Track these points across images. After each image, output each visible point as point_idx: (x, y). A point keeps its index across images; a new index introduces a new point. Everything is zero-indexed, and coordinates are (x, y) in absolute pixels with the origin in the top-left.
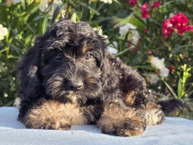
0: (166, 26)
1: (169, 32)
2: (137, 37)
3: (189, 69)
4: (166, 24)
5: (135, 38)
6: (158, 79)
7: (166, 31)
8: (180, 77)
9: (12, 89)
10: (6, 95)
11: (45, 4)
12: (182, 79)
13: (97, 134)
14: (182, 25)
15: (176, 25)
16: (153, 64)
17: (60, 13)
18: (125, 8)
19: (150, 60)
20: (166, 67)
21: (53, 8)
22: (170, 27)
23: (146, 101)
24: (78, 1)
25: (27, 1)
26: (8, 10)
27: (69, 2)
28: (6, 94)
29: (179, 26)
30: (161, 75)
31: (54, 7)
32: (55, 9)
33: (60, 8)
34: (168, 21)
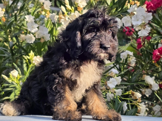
6: (151, 92)
19: (144, 78)
22: (158, 55)
34: (156, 51)
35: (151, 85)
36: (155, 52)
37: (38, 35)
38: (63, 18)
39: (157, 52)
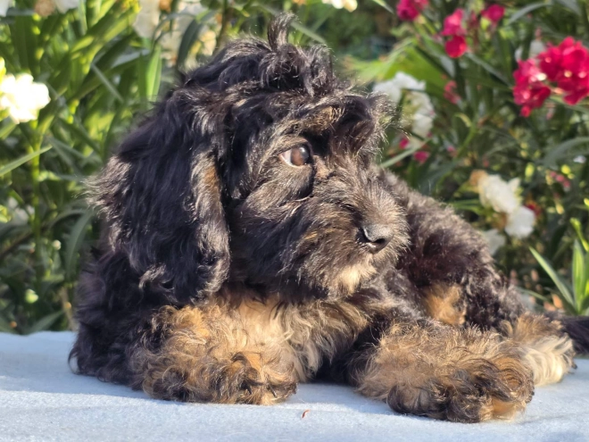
0: (527, 79)
1: (536, 98)
2: (428, 115)
4: (525, 73)
5: (422, 117)
6: (501, 241)
7: (526, 96)
8: (579, 233)
9: (49, 277)
10: (32, 297)
11: (149, 12)
13: (377, 415)
14: (575, 76)
15: (558, 76)
16: (485, 197)
17: (199, 40)
18: (375, 30)
19: (476, 183)
20: (524, 204)
21: (176, 26)
22: (538, 82)
23: (505, 311)
24: (255, 4)
25: (92, 5)
26: (37, 31)
27: (229, 6)
28: (32, 291)
29: (566, 78)
30: (510, 231)
31: (181, 22)
32: (184, 28)
33: (199, 23)
35: (503, 215)
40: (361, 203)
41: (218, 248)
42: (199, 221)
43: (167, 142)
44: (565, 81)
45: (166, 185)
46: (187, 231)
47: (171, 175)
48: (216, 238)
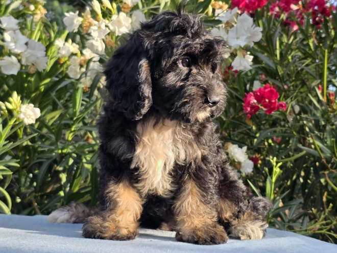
0: (249, 102)
1: (252, 110)
3: (280, 164)
7: (249, 109)
8: (268, 174)
11: (74, 66)
12: (272, 178)
14: (270, 102)
15: (263, 101)
16: (231, 154)
19: (227, 148)
20: (249, 158)
28: (18, 197)
30: (241, 170)
34: (251, 95)
35: (239, 163)
36: (248, 99)
37: (27, 59)
38: (95, 25)
39: (252, 97)
40: (208, 86)
41: (146, 95)
42: (141, 83)
43: (132, 52)
44: (266, 103)
45: (129, 68)
46: (136, 87)
47: (132, 65)
48: (147, 91)
